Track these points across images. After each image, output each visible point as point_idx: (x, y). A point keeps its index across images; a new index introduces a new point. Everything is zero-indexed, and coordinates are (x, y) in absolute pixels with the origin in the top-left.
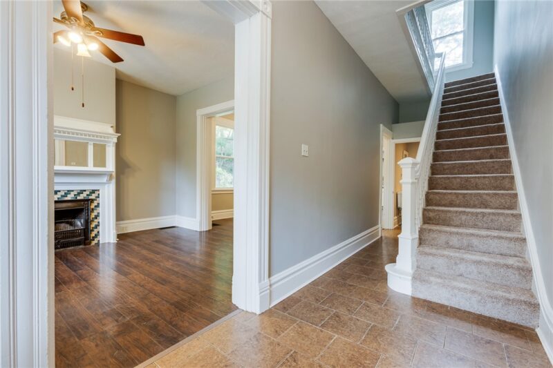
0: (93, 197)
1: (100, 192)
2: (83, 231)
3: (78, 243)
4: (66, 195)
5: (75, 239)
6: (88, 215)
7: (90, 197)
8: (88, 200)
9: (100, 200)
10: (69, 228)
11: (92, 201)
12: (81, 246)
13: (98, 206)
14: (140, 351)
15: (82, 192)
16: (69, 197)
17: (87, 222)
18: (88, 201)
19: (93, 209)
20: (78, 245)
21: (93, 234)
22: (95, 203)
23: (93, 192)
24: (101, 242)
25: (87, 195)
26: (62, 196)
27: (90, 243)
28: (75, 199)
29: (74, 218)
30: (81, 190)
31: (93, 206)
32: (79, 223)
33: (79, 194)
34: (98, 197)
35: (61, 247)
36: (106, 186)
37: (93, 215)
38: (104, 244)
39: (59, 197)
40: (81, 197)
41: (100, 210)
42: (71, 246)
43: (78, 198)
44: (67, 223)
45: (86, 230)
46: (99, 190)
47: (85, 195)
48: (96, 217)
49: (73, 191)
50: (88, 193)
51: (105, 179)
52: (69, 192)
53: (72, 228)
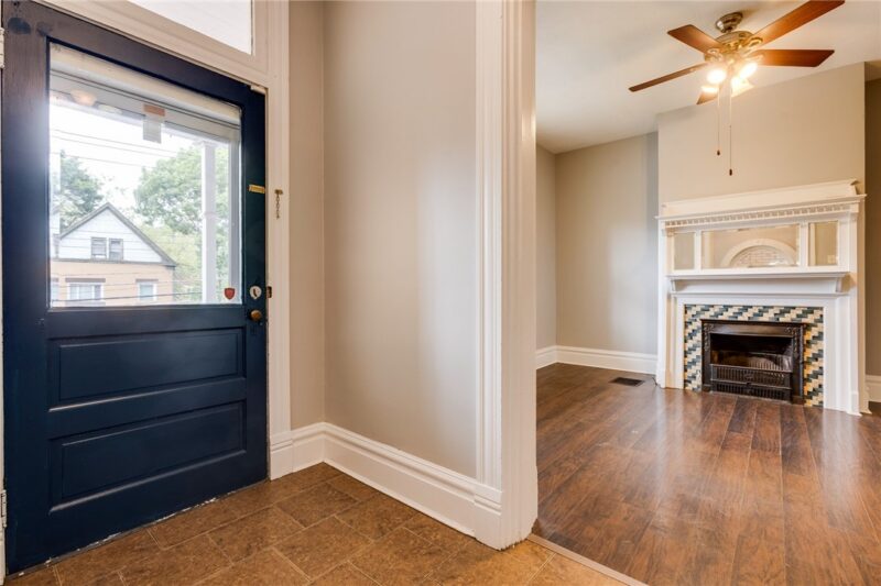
0: (810, 319)
1: (825, 312)
2: (788, 377)
3: (779, 395)
4: (761, 313)
5: (774, 387)
6: (798, 351)
7: (804, 320)
8: (798, 325)
9: (825, 327)
10: (773, 367)
11: (808, 327)
12: (785, 402)
13: (820, 337)
14: (646, 563)
15: (787, 310)
16: (766, 318)
17: (799, 364)
18: (796, 326)
19: (808, 342)
20: (779, 398)
21: (809, 387)
22: (814, 332)
23: (811, 310)
24: (825, 406)
25: (798, 316)
26: (755, 315)
27: (803, 402)
28: (774, 321)
29: (782, 353)
30: (765, 307)
31: (809, 336)
32: (786, 363)
33: (782, 313)
34: (821, 321)
35: (752, 394)
36: (838, 300)
37: (809, 353)
38: (832, 412)
39: (751, 315)
40: (786, 318)
41: (824, 344)
42: (768, 397)
43: (782, 320)
44: (770, 358)
45: (795, 377)
46: (821, 309)
47: (794, 316)
48: (816, 357)
49: (772, 307)
50: (800, 312)
51: (832, 288)
52: (766, 308)
53: (777, 369)
